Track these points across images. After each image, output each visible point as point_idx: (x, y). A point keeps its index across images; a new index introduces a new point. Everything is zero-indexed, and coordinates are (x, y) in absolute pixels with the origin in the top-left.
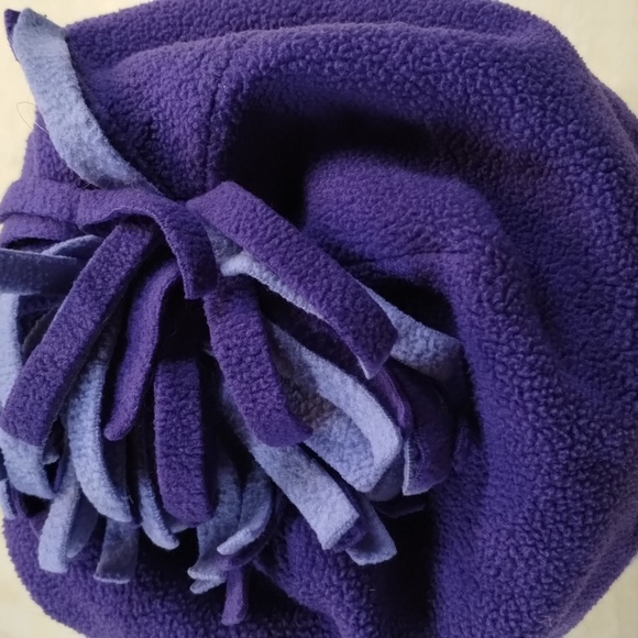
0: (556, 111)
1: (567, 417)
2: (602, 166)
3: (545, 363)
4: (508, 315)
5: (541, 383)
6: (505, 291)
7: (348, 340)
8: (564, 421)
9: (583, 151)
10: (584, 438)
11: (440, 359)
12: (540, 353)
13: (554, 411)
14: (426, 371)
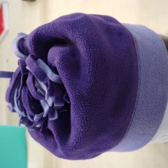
0: (75, 31)
1: (74, 87)
2: (83, 39)
3: (69, 77)
4: (63, 69)
5: (68, 81)
6: (62, 65)
7: (36, 77)
8: (73, 88)
9: (79, 37)
10: (77, 91)
11: (58, 80)
12: (68, 76)
13: (71, 86)
14: (56, 82)
